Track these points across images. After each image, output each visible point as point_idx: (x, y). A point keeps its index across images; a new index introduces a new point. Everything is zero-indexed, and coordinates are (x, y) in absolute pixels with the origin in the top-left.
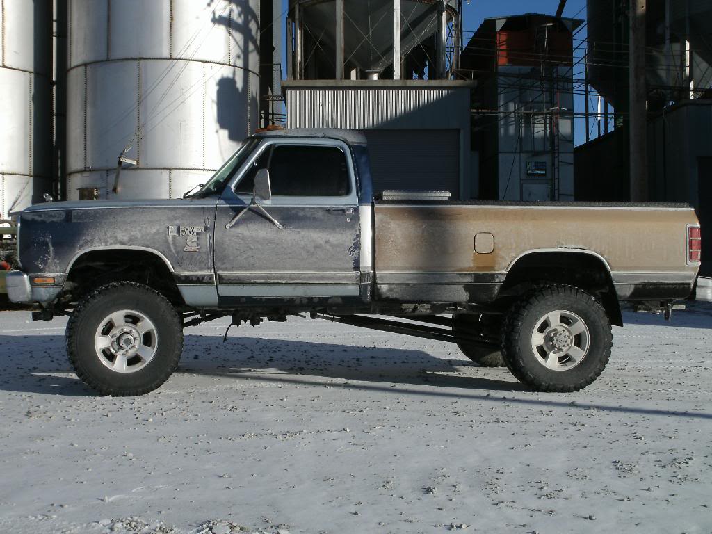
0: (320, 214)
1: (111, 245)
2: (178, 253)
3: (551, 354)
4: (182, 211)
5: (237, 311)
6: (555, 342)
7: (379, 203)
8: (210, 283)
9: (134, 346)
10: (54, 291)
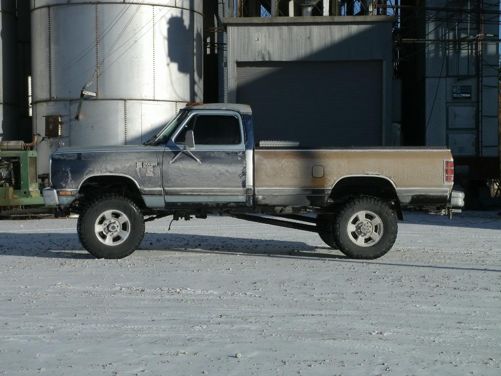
0: (223, 155)
1: (104, 173)
2: (142, 177)
3: (360, 236)
4: (144, 154)
5: (176, 211)
6: (361, 230)
7: (257, 149)
8: (161, 195)
9: (117, 231)
10: (71, 199)
